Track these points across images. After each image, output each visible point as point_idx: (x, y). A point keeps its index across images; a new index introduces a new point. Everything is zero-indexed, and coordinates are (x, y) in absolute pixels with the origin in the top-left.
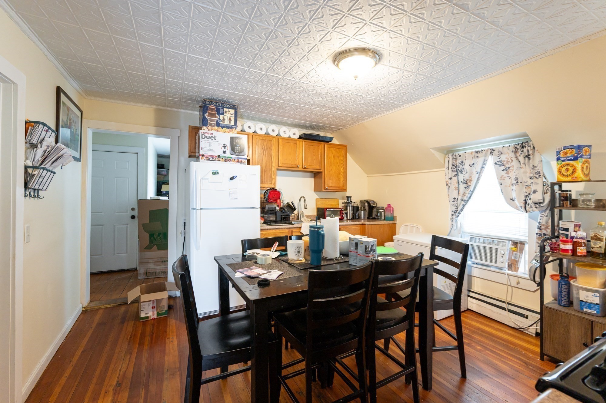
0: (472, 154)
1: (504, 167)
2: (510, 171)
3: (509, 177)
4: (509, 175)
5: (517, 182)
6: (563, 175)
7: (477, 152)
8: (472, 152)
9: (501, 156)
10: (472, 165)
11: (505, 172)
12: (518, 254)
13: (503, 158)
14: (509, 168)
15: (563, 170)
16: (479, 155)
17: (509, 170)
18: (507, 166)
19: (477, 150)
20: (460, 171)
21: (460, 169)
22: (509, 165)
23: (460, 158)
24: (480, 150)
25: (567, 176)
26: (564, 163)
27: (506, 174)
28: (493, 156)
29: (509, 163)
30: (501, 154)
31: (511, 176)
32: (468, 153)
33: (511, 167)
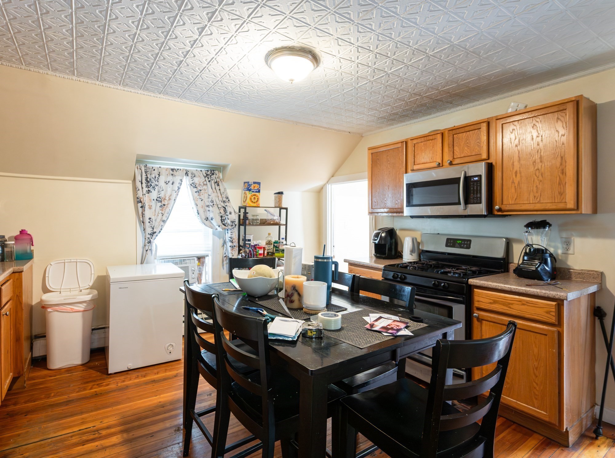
0: (166, 170)
1: (197, 189)
2: (201, 194)
3: (201, 199)
4: (200, 197)
5: (213, 204)
6: (252, 202)
7: (172, 170)
8: (167, 168)
9: (195, 178)
10: (168, 182)
11: (197, 193)
12: (201, 267)
13: (196, 180)
14: (200, 190)
15: (253, 198)
16: (175, 173)
17: (201, 192)
18: (199, 188)
19: (173, 167)
20: (153, 187)
21: (153, 184)
22: (200, 188)
23: (154, 172)
24: (176, 168)
25: (254, 202)
26: (253, 193)
27: (198, 195)
28: (188, 177)
29: (201, 186)
30: (195, 176)
31: (203, 198)
32: (164, 168)
33: (202, 190)
